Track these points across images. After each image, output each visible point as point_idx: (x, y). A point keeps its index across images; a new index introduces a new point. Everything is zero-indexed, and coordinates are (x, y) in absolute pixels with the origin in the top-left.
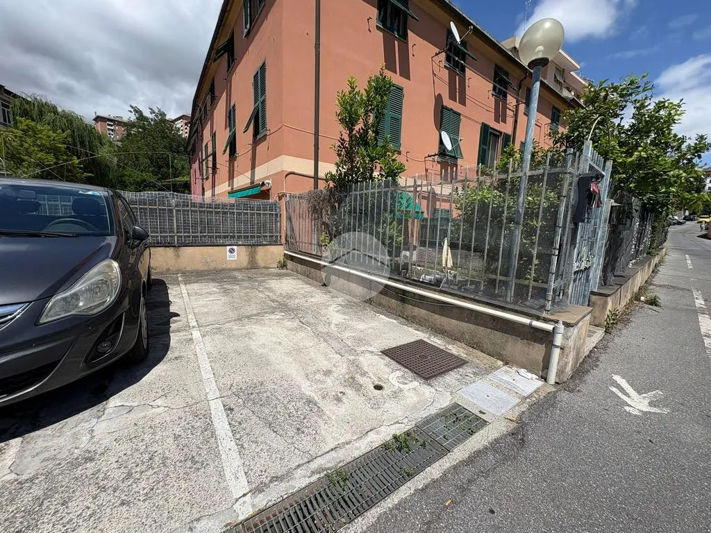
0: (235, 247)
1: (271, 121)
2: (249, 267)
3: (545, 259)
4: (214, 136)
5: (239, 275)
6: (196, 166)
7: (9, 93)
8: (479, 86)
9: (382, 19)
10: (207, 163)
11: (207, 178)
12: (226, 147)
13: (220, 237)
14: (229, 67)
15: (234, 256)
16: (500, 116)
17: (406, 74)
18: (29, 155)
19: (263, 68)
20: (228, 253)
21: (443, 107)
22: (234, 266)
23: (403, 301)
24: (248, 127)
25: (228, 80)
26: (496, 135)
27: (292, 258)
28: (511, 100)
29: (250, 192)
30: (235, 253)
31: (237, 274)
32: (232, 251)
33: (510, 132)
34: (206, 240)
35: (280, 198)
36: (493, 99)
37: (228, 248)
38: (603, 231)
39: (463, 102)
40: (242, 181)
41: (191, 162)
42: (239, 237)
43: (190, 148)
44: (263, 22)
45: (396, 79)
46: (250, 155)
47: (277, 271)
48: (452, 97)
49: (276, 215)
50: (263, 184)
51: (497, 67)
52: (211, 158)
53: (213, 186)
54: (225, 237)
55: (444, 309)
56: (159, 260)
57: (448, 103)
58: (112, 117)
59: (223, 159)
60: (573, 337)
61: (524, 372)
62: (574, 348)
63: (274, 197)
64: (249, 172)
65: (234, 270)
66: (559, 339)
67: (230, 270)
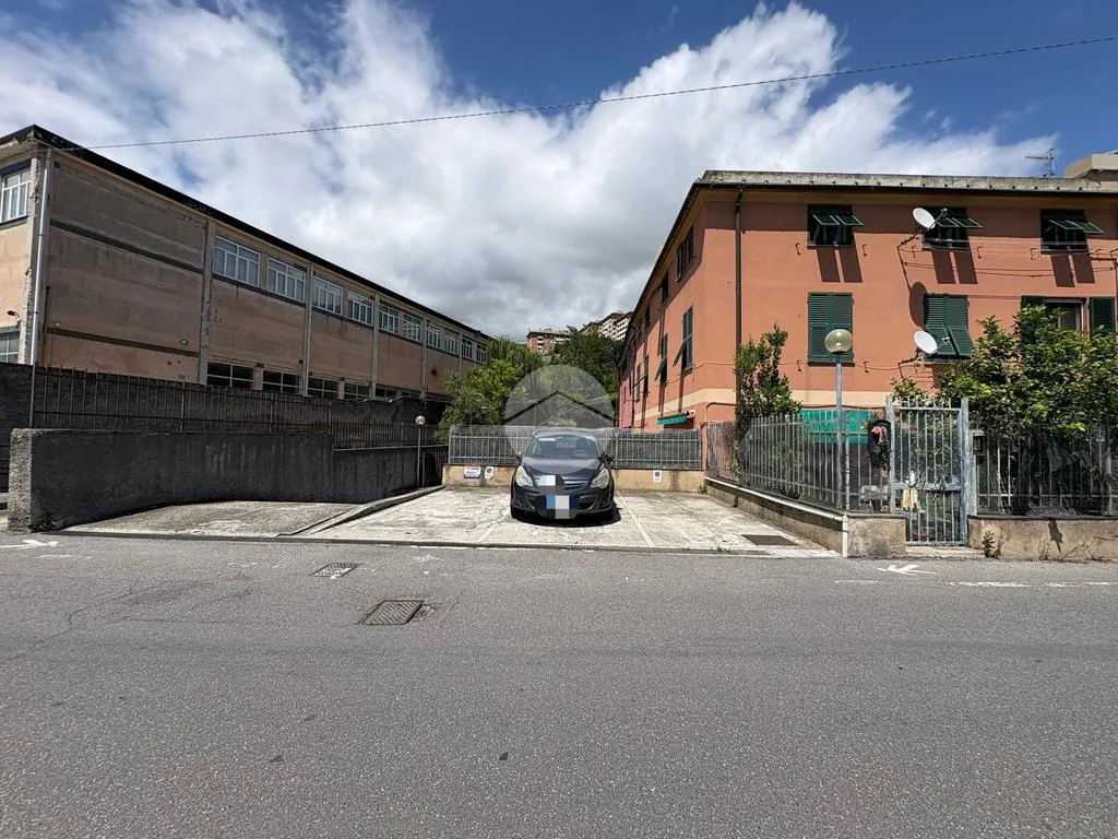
0: (660, 472)
1: (697, 358)
2: (672, 489)
4: (647, 358)
5: (662, 495)
6: (626, 383)
7: (486, 337)
9: (813, 237)
10: (638, 388)
11: (638, 400)
12: (658, 375)
13: (648, 462)
14: (663, 300)
15: (660, 479)
16: (1073, 277)
18: (496, 389)
19: (691, 310)
20: (654, 477)
21: (928, 296)
22: (658, 487)
23: (781, 513)
24: (676, 361)
25: (662, 311)
26: (1072, 303)
27: (711, 483)
28: (1100, 246)
29: (677, 420)
30: (660, 476)
31: (660, 494)
32: (657, 474)
33: (1111, 294)
34: (639, 465)
35: (702, 427)
36: (1045, 258)
37: (654, 471)
39: (971, 280)
40: (671, 407)
41: (620, 379)
42: (663, 463)
43: (621, 364)
44: (690, 276)
45: (839, 288)
46: (679, 382)
47: (698, 495)
48: (945, 280)
49: (698, 443)
50: (688, 413)
51: (1048, 212)
52: (642, 382)
53: (644, 410)
54: (652, 462)
56: (618, 478)
58: (542, 331)
59: (654, 385)
60: (855, 526)
61: (833, 552)
62: (864, 535)
63: (697, 426)
64: (678, 400)
65: (661, 491)
66: (845, 527)
67: (656, 491)
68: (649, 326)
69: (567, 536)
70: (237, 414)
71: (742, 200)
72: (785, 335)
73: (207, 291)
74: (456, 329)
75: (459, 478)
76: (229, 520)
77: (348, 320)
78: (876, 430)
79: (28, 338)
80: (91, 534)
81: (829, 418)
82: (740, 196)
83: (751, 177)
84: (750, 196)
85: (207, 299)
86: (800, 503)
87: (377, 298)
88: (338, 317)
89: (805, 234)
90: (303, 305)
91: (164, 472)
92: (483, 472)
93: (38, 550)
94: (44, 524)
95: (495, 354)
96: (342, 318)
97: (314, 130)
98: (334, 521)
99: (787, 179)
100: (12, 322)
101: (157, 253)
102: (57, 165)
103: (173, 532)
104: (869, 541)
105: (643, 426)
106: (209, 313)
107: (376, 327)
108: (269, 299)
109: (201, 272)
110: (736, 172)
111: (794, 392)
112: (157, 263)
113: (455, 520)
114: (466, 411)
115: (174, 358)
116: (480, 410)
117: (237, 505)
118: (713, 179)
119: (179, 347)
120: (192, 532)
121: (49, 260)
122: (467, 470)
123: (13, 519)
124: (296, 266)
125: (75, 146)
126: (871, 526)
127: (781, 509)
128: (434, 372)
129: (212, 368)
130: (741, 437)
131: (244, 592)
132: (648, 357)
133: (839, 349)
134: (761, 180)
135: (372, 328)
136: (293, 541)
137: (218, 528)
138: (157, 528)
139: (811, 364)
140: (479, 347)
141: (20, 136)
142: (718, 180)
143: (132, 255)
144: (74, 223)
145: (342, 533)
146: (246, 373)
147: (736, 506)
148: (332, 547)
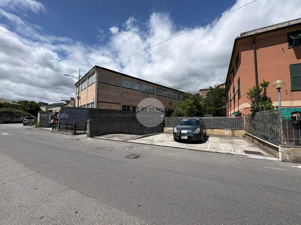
0: (228, 130)
2: (232, 136)
7: (184, 93)
9: (291, 44)
13: (223, 127)
14: (233, 76)
15: (227, 132)
18: (186, 107)
19: (239, 78)
20: (226, 131)
22: (227, 135)
23: (264, 145)
25: (233, 79)
27: (247, 134)
29: (238, 113)
30: (228, 132)
32: (227, 131)
34: (220, 128)
37: (226, 130)
42: (229, 127)
44: (239, 67)
46: (238, 101)
47: (242, 138)
49: (242, 121)
50: (240, 111)
52: (230, 101)
53: (231, 111)
54: (225, 127)
55: (269, 146)
56: (209, 131)
58: (204, 89)
59: (232, 103)
60: (284, 150)
61: (277, 158)
62: (289, 153)
63: (242, 116)
64: (238, 107)
65: (227, 136)
66: (280, 150)
67: (226, 136)
68: (231, 84)
69: (184, 146)
70: (127, 116)
71: (255, 39)
72: (268, 83)
73: (122, 91)
74: (176, 92)
75: (168, 130)
76: (116, 137)
77: (149, 93)
78: (294, 115)
79: (95, 103)
80: (96, 138)
81: (275, 112)
82: (255, 38)
83: (260, 30)
84: (258, 37)
85: (122, 92)
86: (268, 141)
87: (156, 87)
88: (147, 92)
89: (287, 44)
90: (140, 91)
91: (108, 128)
92: (173, 129)
93: (89, 140)
94: (91, 136)
95: (186, 97)
96: (148, 93)
97: (145, 50)
98: (134, 139)
99: (277, 26)
100: (93, 101)
101: (114, 84)
102: (99, 71)
103: (107, 139)
104: (292, 156)
105: (231, 116)
106: (122, 95)
107: (156, 94)
108: (133, 90)
109: (120, 87)
110: (253, 31)
111: (274, 102)
112: (113, 86)
113: (160, 140)
114: (177, 113)
115: (116, 105)
116: (181, 113)
117: (120, 134)
118: (244, 36)
119: (117, 103)
120: (110, 139)
121: (98, 89)
122: (170, 128)
123: (87, 135)
124: (138, 82)
125: (101, 67)
126: (292, 150)
127: (264, 144)
128: (170, 104)
129: (124, 106)
130: (253, 119)
131: (112, 149)
132: (231, 94)
133: (279, 87)
134: (265, 30)
135: (155, 94)
136: (125, 142)
137: (114, 139)
138: (106, 138)
139: (292, 91)
140: (182, 96)
141: (94, 68)
142: (246, 35)
143: (109, 86)
144: (101, 81)
145: (135, 141)
146: (129, 107)
147: (253, 142)
148: (131, 143)
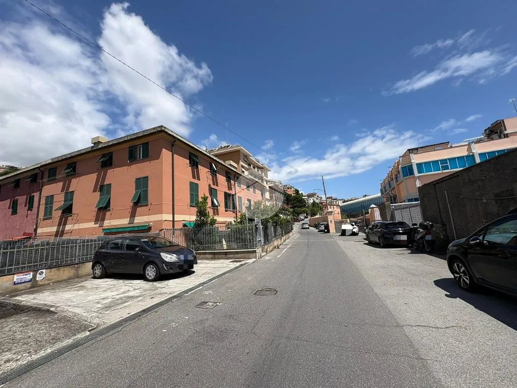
3: (253, 239)
8: (222, 179)
9: (190, 163)
16: (230, 188)
17: (199, 179)
19: (146, 178)
21: (211, 188)
26: (229, 195)
28: (232, 182)
33: (234, 193)
36: (226, 183)
38: (262, 232)
39: (217, 186)
40: (117, 223)
45: (196, 181)
48: (214, 184)
51: (226, 171)
57: (212, 186)
64: (128, 219)
66: (257, 251)
82: (175, 141)
89: (189, 161)
139: (190, 206)
